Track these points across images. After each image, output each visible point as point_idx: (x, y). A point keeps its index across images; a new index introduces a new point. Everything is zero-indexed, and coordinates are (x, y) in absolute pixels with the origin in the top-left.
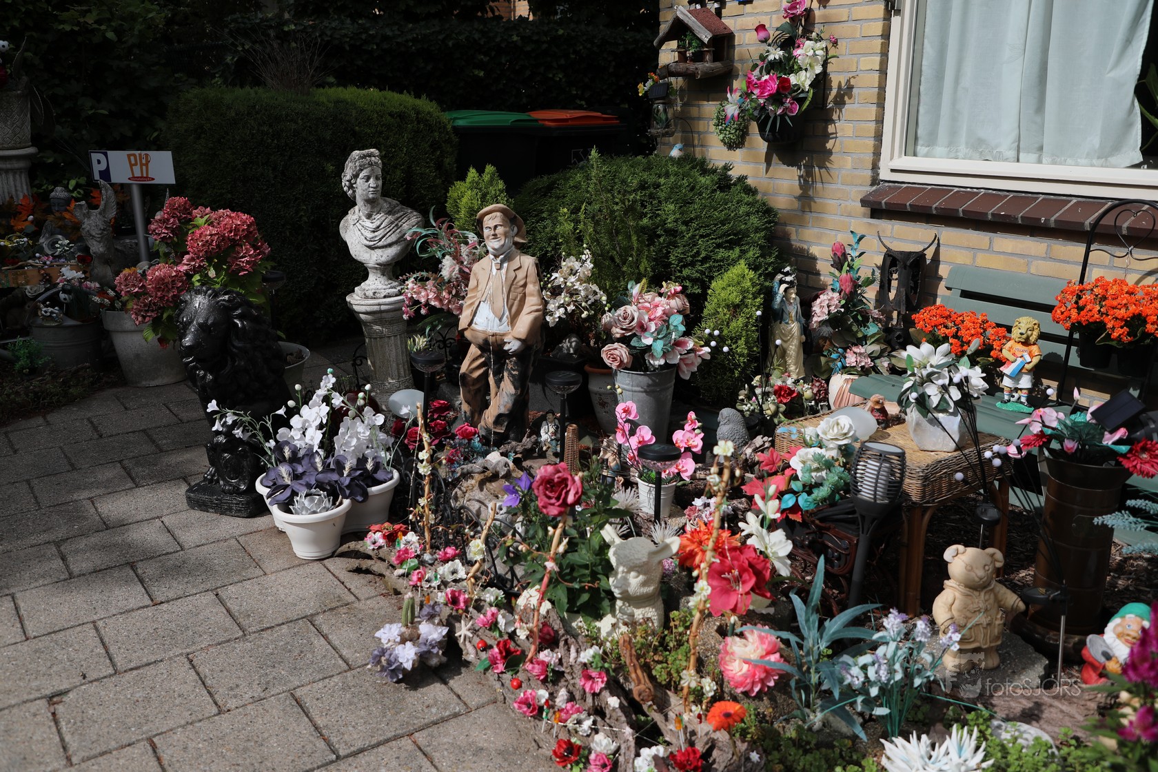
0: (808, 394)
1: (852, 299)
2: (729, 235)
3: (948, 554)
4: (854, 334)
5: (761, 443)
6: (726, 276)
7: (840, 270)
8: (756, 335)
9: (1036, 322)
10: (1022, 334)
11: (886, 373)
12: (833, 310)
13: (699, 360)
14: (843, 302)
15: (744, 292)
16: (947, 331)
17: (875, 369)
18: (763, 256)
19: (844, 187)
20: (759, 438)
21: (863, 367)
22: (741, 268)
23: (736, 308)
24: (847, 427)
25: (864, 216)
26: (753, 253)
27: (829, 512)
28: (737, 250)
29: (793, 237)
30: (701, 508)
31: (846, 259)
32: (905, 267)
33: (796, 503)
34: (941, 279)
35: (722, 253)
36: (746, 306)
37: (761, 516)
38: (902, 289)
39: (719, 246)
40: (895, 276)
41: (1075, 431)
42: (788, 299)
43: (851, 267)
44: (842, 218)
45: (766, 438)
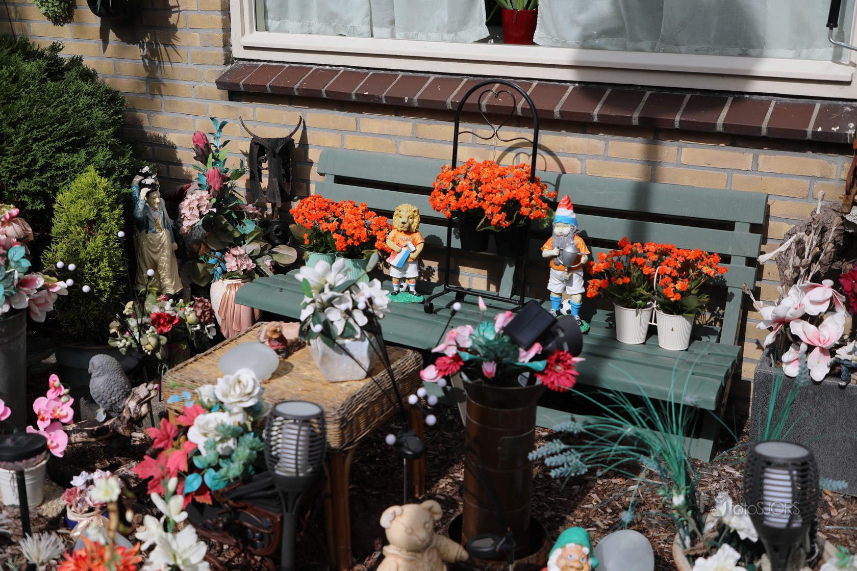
0: (191, 318)
1: (223, 196)
2: (70, 136)
3: (385, 519)
4: (231, 235)
5: (146, 393)
6: (73, 186)
7: (205, 162)
8: (119, 253)
9: (415, 209)
10: (404, 223)
11: (270, 274)
12: (205, 211)
13: (55, 297)
14: (214, 200)
15: (99, 204)
16: (329, 226)
17: (258, 271)
18: (115, 157)
19: (195, 67)
20: (143, 386)
21: (244, 271)
22: (90, 176)
23: (92, 225)
24: (251, 384)
25: (222, 98)
26: (102, 155)
27: (245, 489)
28: (83, 153)
29: (146, 123)
30: (83, 487)
31: (209, 150)
32: (274, 155)
33: (203, 483)
34: (311, 163)
35: (64, 159)
36: (104, 221)
37: (162, 519)
38: (275, 180)
39: (59, 150)
40: (265, 165)
41: (491, 351)
42: (152, 205)
43: (216, 159)
44: (198, 102)
45: (151, 386)
